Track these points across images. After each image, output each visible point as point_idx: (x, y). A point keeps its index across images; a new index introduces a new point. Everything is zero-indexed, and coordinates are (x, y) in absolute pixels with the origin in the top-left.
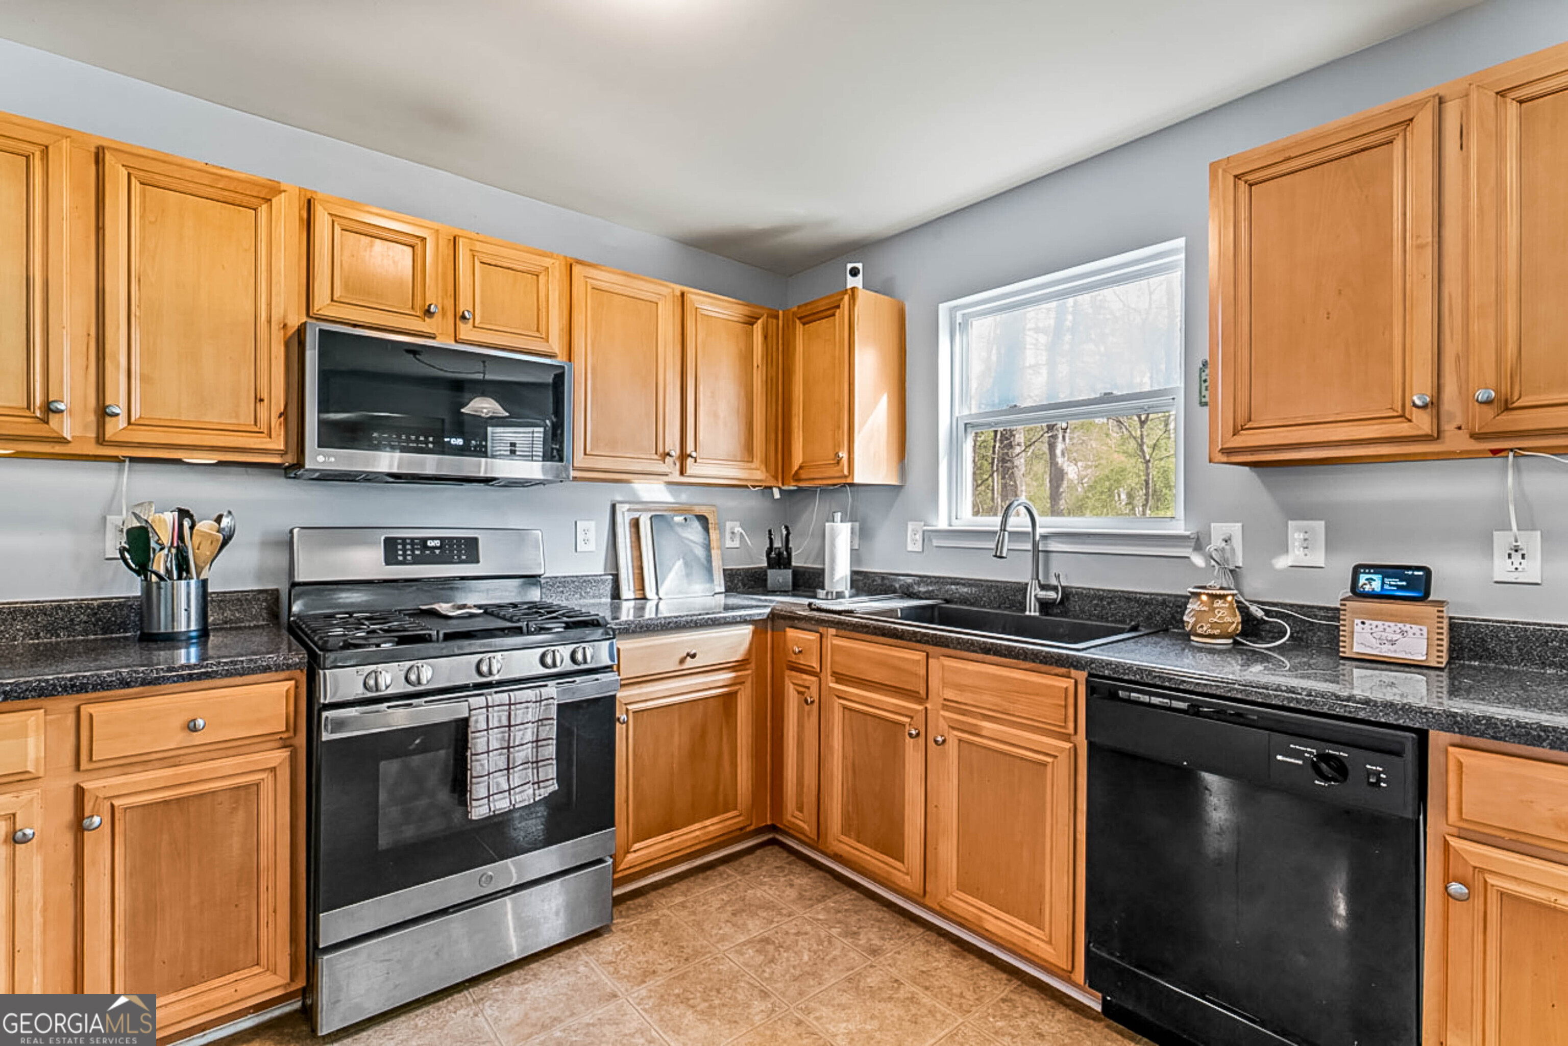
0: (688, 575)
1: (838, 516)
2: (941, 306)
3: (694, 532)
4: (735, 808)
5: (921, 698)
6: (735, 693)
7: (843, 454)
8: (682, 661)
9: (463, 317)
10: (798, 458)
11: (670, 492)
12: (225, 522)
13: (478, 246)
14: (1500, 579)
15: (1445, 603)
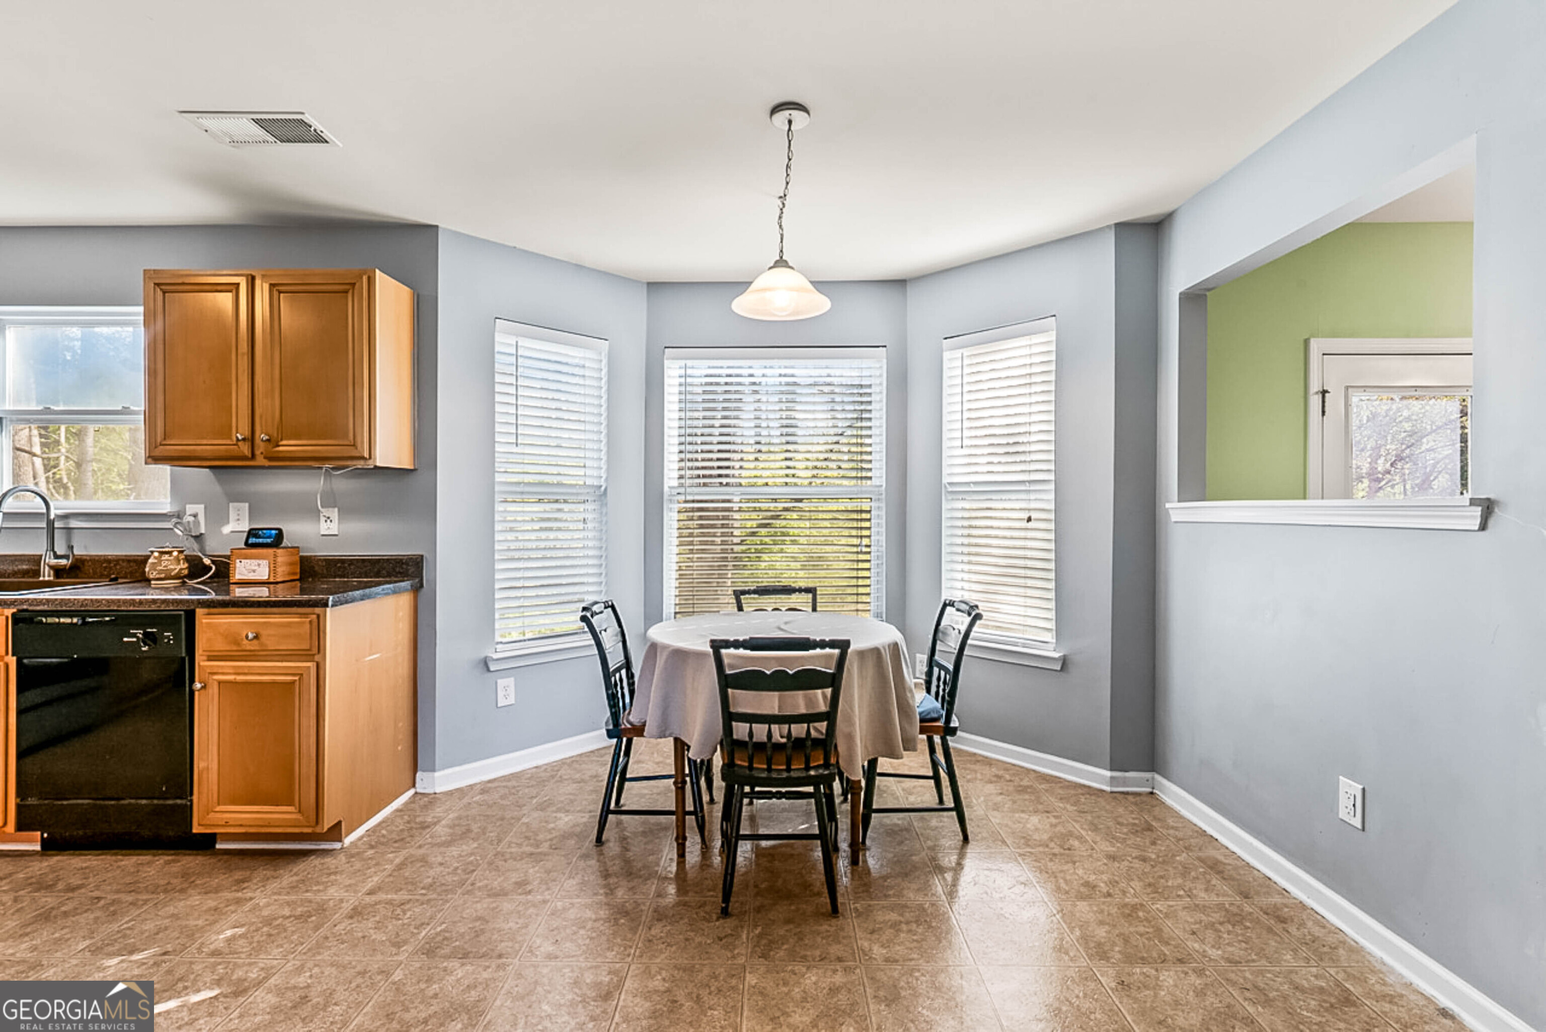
14: (322, 533)
15: (298, 547)
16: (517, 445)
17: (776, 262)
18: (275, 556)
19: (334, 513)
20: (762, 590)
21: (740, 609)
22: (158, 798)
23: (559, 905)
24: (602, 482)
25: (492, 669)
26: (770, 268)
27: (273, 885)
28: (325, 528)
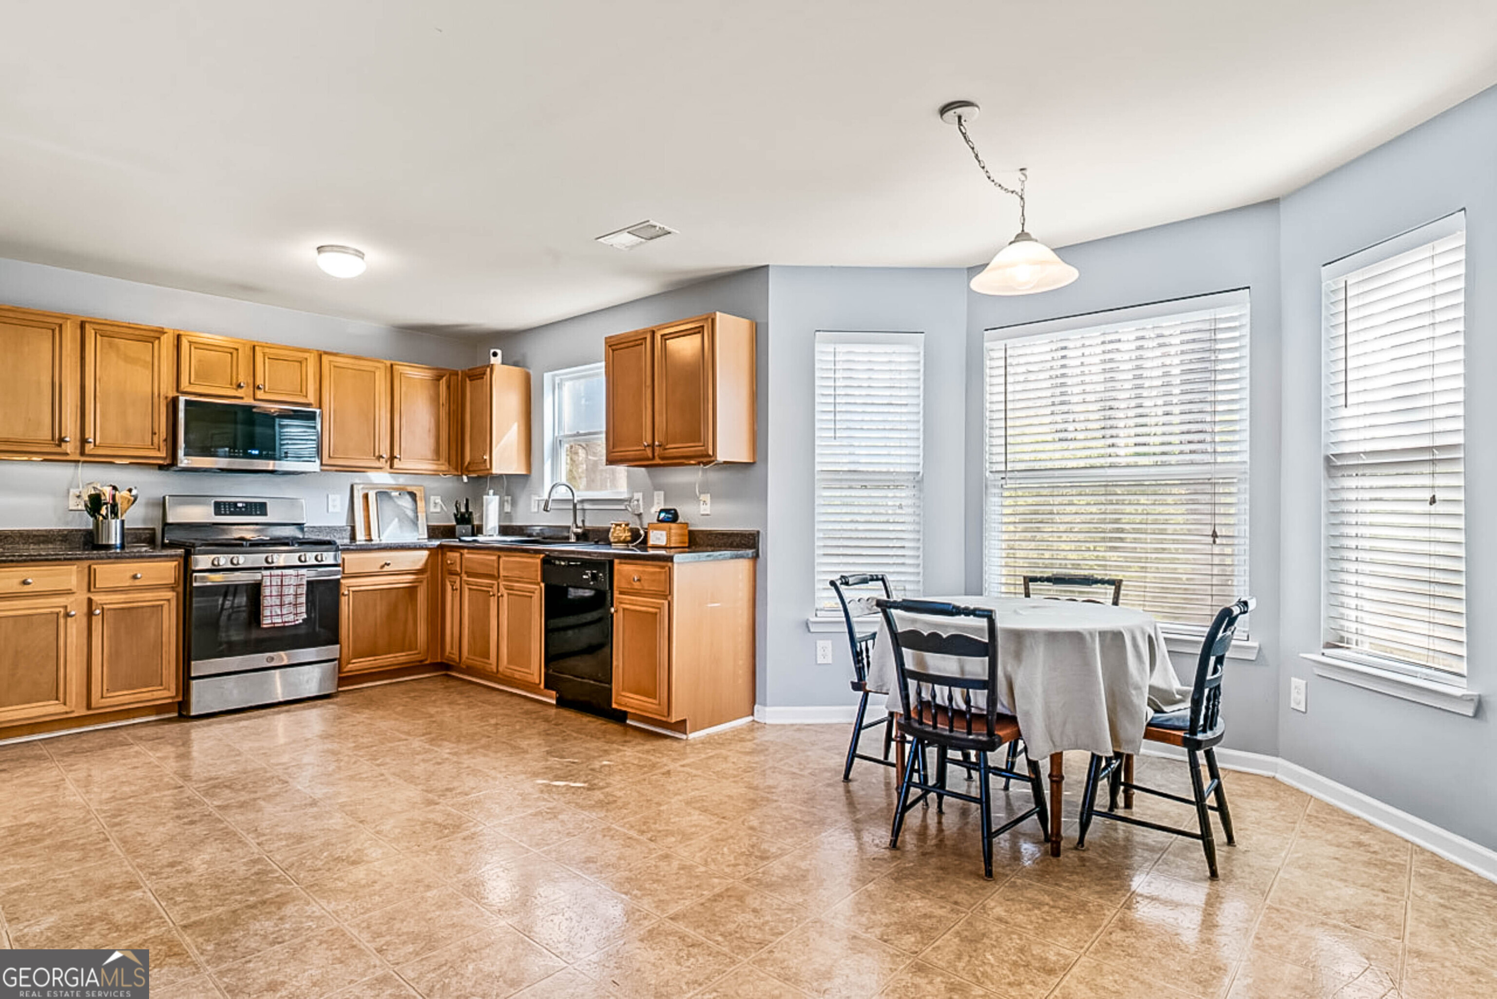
0: (401, 527)
1: (491, 492)
2: (546, 375)
3: (406, 502)
4: (416, 649)
5: (497, 577)
6: (416, 587)
7: (487, 457)
8: (382, 567)
9: (259, 388)
10: (468, 459)
11: (392, 477)
12: (134, 492)
13: (267, 350)
14: (702, 512)
15: (687, 524)
16: (835, 438)
17: (1018, 236)
18: (670, 529)
19: (707, 497)
20: (1055, 579)
21: (1027, 595)
22: (595, 680)
23: (784, 805)
24: (920, 469)
25: (812, 630)
26: (1011, 243)
27: (639, 748)
28: (705, 509)
